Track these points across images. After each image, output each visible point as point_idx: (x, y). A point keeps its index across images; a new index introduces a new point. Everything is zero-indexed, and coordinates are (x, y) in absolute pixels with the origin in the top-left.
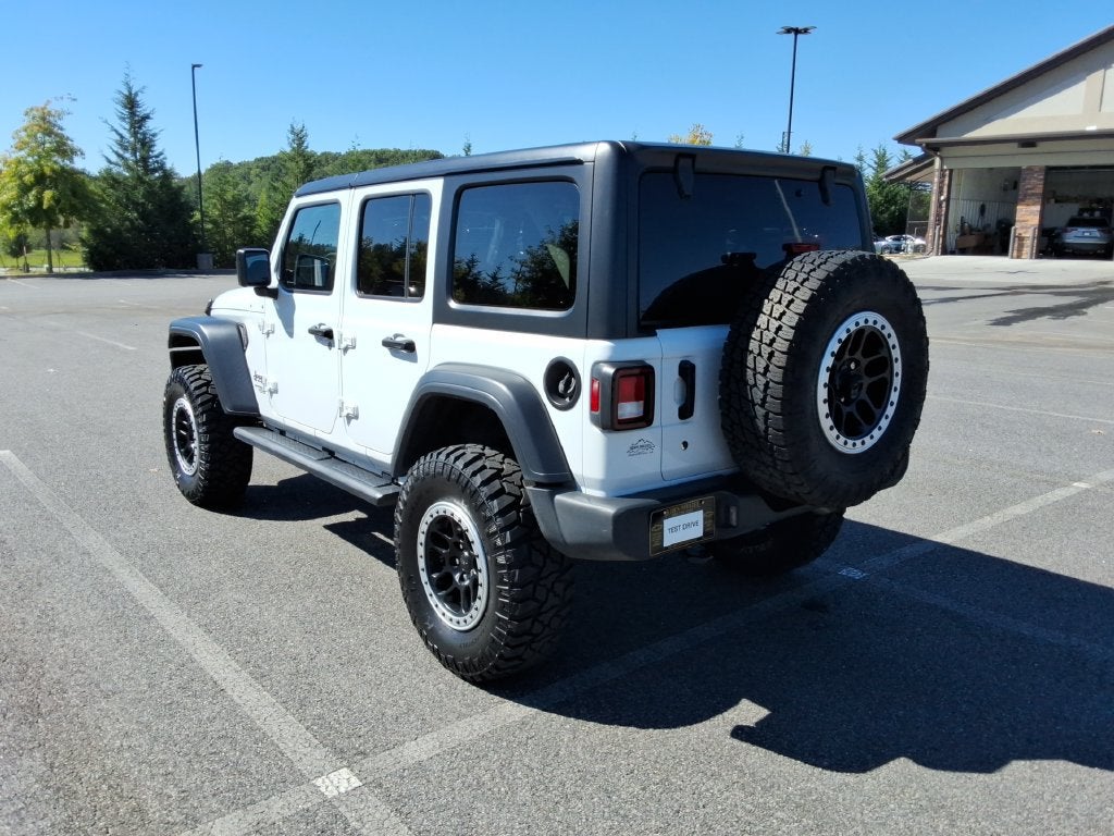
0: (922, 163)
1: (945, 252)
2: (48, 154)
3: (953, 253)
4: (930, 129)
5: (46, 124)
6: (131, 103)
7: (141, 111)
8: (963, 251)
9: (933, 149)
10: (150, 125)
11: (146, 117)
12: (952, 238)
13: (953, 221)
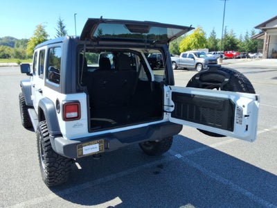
0: (262, 34)
1: (268, 58)
2: (41, 36)
3: (270, 58)
4: (264, 25)
5: (41, 29)
6: (61, 24)
7: (63, 26)
8: (273, 58)
9: (265, 30)
10: (65, 29)
11: (64, 27)
12: (270, 54)
13: (270, 49)
